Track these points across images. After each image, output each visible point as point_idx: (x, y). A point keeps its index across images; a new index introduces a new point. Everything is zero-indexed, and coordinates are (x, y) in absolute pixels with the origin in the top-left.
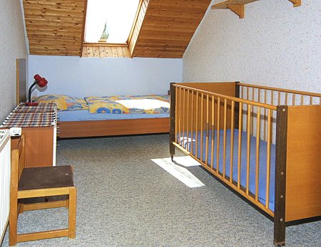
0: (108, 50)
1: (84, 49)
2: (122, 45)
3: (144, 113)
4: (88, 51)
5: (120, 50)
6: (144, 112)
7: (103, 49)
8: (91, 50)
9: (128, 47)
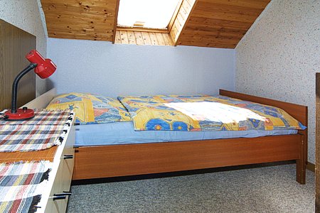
0: (145, 36)
1: (117, 33)
2: (161, 31)
3: (224, 129)
4: (122, 37)
5: (160, 36)
6: (222, 127)
7: (139, 34)
8: (125, 35)
9: (169, 33)
